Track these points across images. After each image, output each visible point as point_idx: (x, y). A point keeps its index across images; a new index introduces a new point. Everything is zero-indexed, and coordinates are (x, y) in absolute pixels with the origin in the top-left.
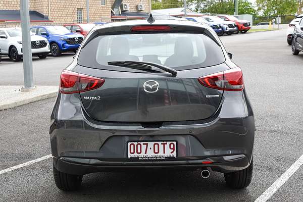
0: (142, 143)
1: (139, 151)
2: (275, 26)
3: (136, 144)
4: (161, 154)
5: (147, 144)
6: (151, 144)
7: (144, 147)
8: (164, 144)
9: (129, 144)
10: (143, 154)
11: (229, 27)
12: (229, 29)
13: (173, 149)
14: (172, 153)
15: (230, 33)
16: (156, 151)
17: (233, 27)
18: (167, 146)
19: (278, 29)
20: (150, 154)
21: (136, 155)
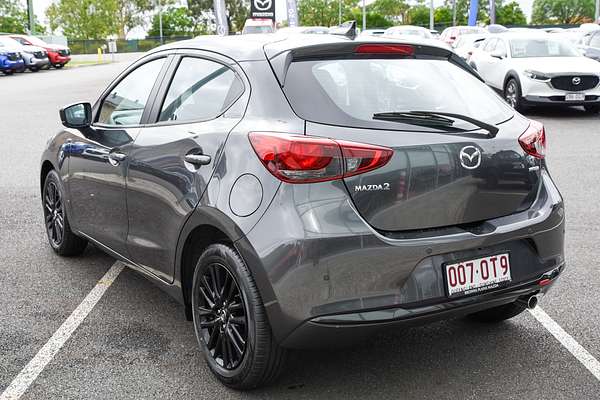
0: (464, 264)
1: (462, 281)
2: (108, 57)
3: (456, 266)
4: (491, 279)
5: (471, 265)
6: (477, 263)
7: (468, 270)
8: (493, 260)
9: (448, 267)
10: (468, 285)
11: (36, 57)
12: (36, 61)
13: (506, 266)
14: (505, 273)
15: (36, 69)
16: (485, 275)
17: (42, 57)
18: (498, 262)
19: (113, 62)
20: (478, 282)
21: (459, 286)
